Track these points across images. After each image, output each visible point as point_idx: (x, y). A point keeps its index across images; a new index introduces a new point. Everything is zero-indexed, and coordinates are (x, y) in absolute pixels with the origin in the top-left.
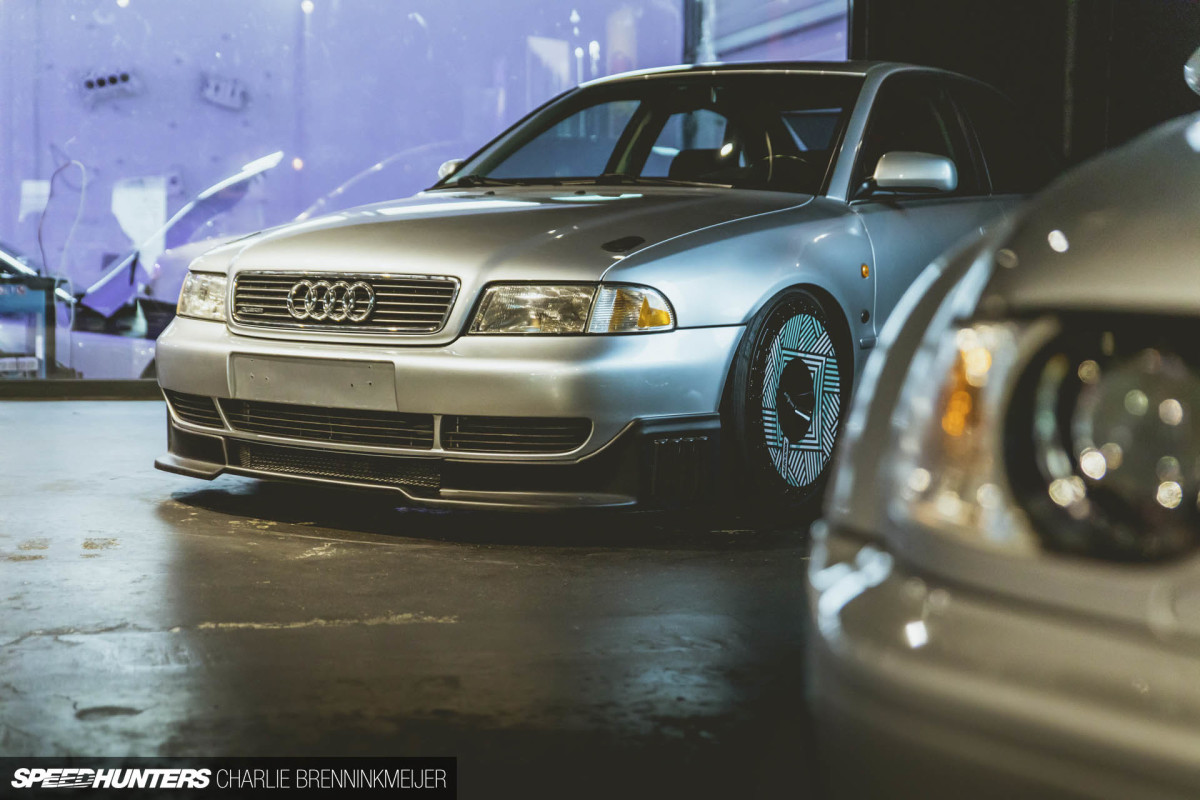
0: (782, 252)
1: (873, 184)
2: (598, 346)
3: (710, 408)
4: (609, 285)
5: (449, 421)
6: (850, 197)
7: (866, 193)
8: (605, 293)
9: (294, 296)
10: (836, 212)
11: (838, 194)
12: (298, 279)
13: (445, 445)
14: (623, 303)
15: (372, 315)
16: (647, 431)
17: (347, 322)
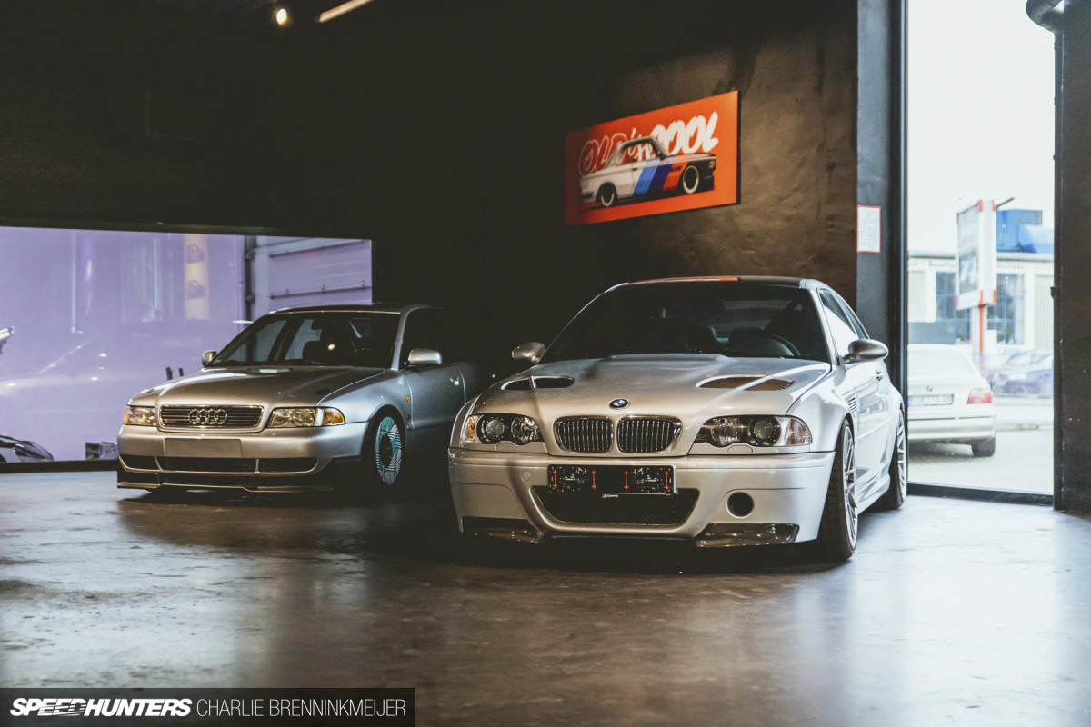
0: (377, 393)
1: (408, 362)
2: (316, 431)
3: (357, 453)
4: (321, 408)
5: (262, 460)
6: (400, 369)
7: (407, 367)
8: (320, 411)
9: (191, 415)
10: (394, 375)
11: (395, 368)
12: (193, 408)
13: (260, 471)
14: (326, 415)
15: (227, 421)
16: (338, 462)
17: (216, 424)
